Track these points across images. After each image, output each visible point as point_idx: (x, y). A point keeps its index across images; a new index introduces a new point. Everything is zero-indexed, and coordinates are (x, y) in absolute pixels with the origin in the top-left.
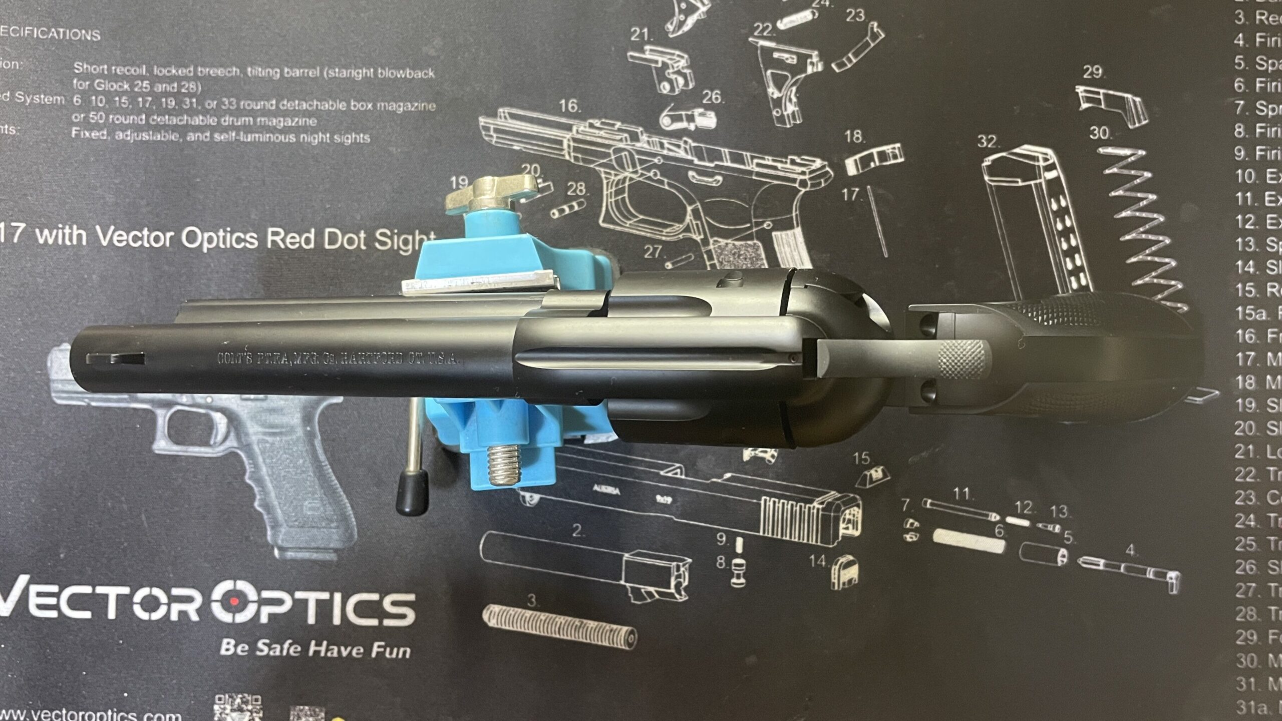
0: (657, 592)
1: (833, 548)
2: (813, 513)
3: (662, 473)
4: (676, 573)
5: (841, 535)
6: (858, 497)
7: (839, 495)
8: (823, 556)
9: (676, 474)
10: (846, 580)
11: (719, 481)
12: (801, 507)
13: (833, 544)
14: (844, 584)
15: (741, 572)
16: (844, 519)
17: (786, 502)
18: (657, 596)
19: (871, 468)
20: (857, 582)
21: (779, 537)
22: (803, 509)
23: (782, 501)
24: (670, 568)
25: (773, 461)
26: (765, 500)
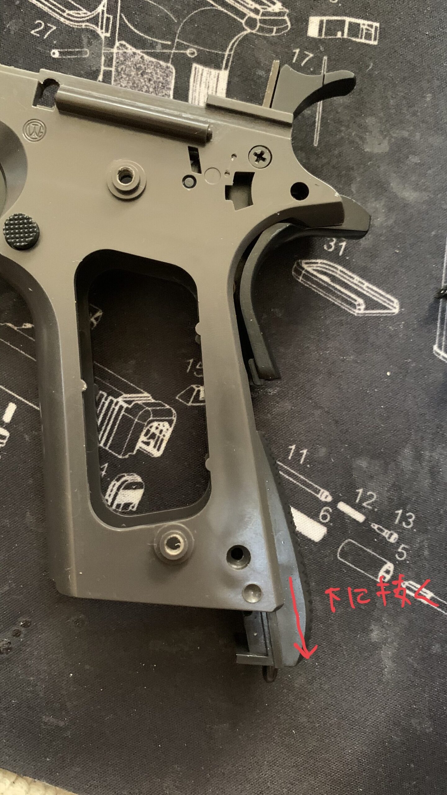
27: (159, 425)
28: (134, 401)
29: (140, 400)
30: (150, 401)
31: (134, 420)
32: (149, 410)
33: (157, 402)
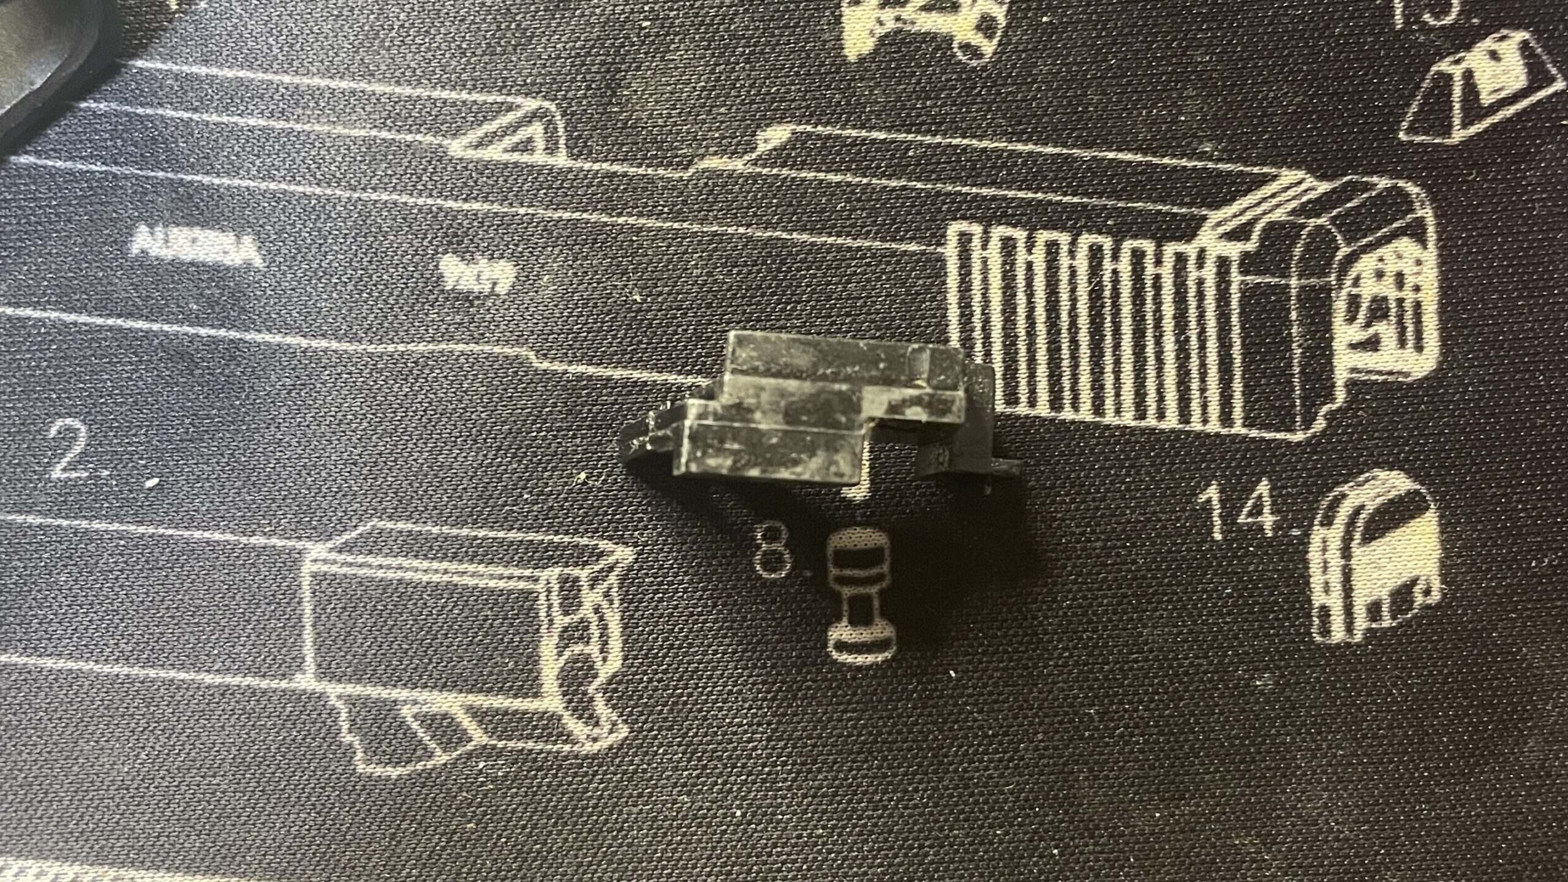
0: (475, 713)
1: (1308, 441)
2: (1200, 282)
3: (457, 147)
4: (561, 621)
5: (1341, 376)
6: (1412, 189)
7: (1324, 187)
8: (1263, 488)
9: (526, 146)
10: (1384, 594)
11: (738, 165)
12: (1138, 256)
13: (1308, 424)
14: (1374, 610)
15: (874, 590)
16: (1354, 302)
17: (1064, 238)
18: (478, 737)
19: (1468, 48)
20: (1435, 597)
21: (1043, 409)
22: (1150, 270)
23: (1043, 236)
24: (528, 596)
25: (989, 48)
26: (965, 239)
27: (1381, 260)
28: (1255, 220)
29: (1278, 206)
30: (1312, 195)
31: (1288, 286)
32: (1322, 227)
33: (1336, 184)
